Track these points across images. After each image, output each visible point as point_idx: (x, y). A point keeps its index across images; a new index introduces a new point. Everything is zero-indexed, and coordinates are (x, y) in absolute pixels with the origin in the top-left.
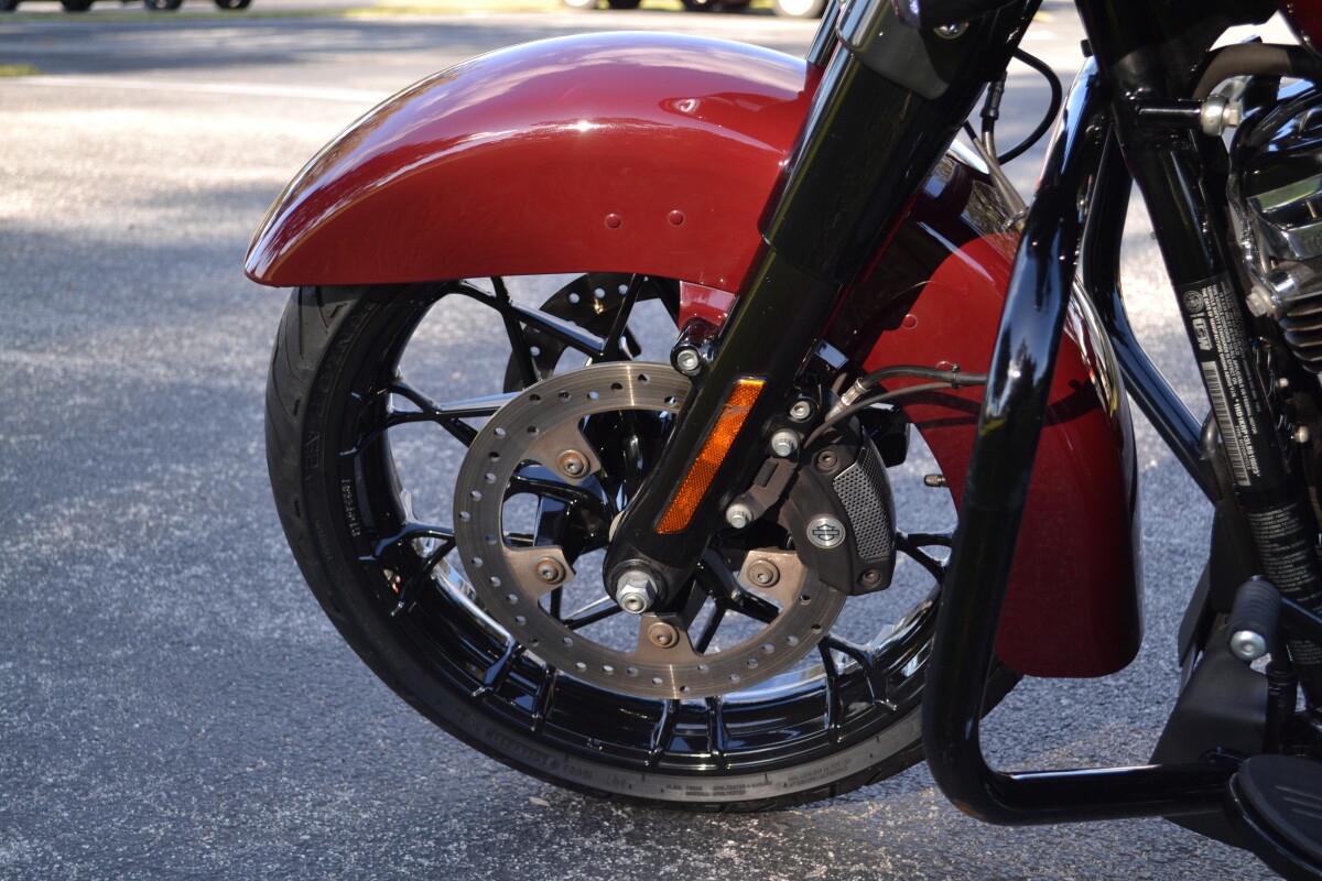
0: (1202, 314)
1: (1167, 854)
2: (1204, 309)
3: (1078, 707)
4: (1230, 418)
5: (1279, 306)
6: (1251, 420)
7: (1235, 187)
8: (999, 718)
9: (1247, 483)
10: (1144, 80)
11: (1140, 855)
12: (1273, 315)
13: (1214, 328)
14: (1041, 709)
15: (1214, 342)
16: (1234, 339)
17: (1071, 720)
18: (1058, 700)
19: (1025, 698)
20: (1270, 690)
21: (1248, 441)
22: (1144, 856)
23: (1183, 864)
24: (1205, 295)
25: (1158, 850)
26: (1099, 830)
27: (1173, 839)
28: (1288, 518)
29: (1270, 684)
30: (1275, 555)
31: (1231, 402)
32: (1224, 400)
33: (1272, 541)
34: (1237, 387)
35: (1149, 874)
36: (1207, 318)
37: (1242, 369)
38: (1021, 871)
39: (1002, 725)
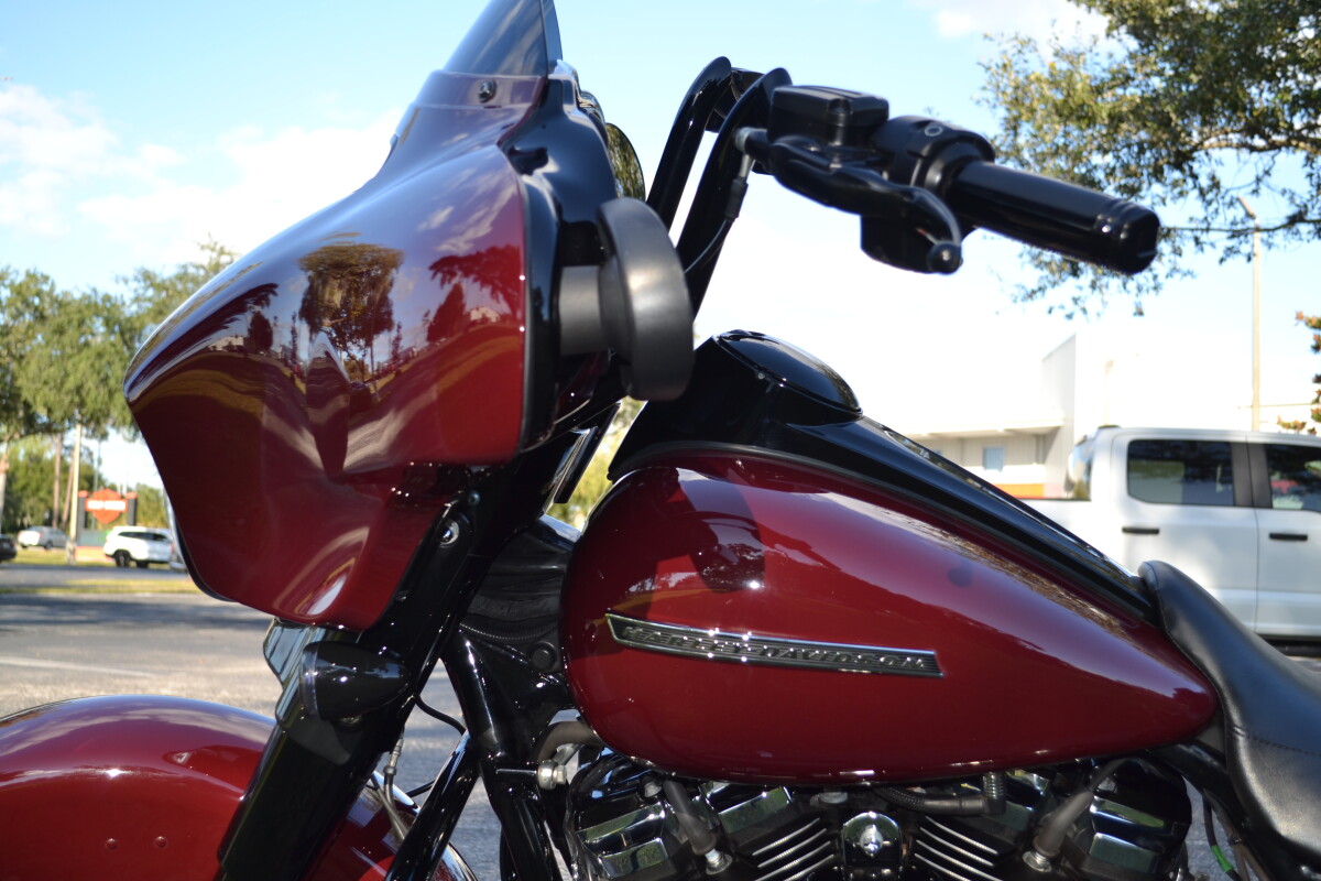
7: (569, 822)
10: (503, 748)
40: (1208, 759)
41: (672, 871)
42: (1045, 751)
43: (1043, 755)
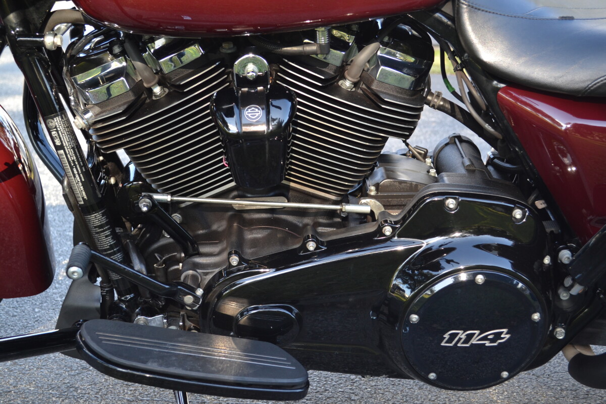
0: (55, 129)
1: (77, 371)
2: (56, 127)
3: (43, 312)
4: (72, 175)
5: (86, 125)
6: (81, 175)
7: (66, 73)
8: (5, 321)
9: (82, 203)
10: (20, 26)
11: (65, 373)
12: (85, 128)
13: (61, 135)
14: (26, 314)
15: (61, 142)
16: (70, 140)
17: (39, 318)
18: (34, 310)
19: (18, 310)
20: (101, 292)
21: (80, 184)
22: (67, 374)
23: (84, 374)
24: (56, 121)
25: (73, 370)
26: (47, 365)
27: (80, 364)
28: (101, 217)
29: (101, 290)
30: (98, 233)
31: (72, 168)
32: (69, 167)
33: (95, 227)
34: (73, 161)
35: (68, 381)
36: (57, 131)
37: (75, 153)
38: (9, 388)
39: (6, 324)
40: (445, 20)
41: (132, 98)
42: (351, 14)
43: (350, 16)
